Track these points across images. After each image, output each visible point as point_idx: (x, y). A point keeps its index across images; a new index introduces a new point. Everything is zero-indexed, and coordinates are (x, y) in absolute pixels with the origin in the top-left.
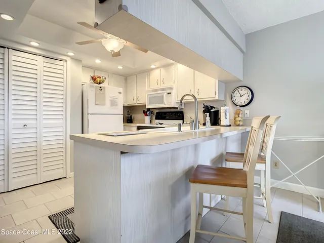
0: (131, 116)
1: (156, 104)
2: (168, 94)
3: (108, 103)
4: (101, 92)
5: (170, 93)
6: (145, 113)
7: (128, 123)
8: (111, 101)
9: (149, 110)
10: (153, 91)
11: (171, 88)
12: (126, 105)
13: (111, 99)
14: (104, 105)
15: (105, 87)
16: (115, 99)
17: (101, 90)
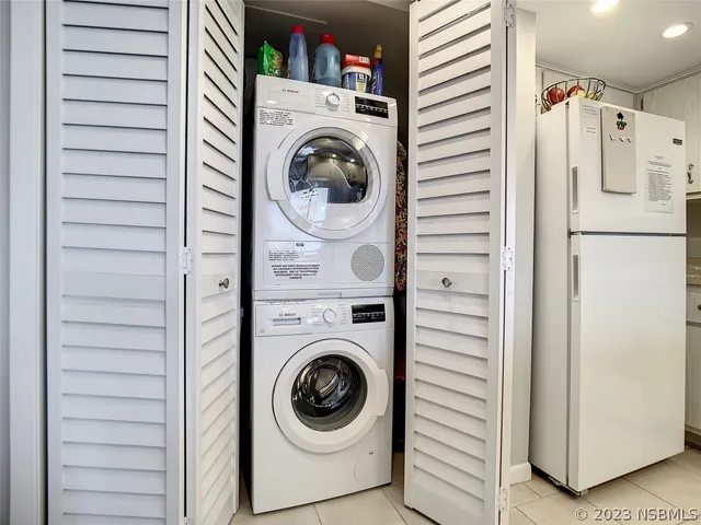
8: (652, 177)
13: (651, 167)
14: (630, 194)
15: (633, 115)
16: (663, 169)
17: (621, 125)
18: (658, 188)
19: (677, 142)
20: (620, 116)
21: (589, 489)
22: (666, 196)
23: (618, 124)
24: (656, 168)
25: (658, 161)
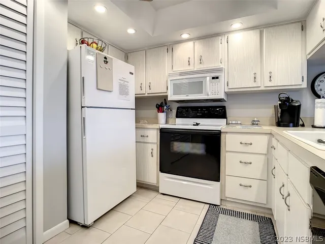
1: (187, 94)
2: (213, 78)
4: (107, 66)
5: (217, 78)
6: (158, 107)
8: (121, 86)
10: (181, 74)
13: (120, 81)
14: (111, 91)
15: (112, 59)
16: (126, 83)
17: (106, 62)
18: (123, 91)
19: (132, 73)
20: (105, 58)
21: (94, 222)
22: (127, 94)
23: (104, 61)
24: (122, 82)
25: (123, 79)
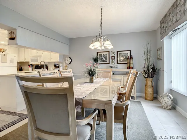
0: (22, 67)
1: (34, 62)
2: (40, 58)
3: (8, 61)
4: (5, 57)
6: (29, 66)
7: (20, 71)
8: (10, 61)
9: (31, 65)
10: (33, 56)
11: (41, 56)
12: (19, 62)
16: (13, 60)
19: (15, 57)
22: (13, 63)
